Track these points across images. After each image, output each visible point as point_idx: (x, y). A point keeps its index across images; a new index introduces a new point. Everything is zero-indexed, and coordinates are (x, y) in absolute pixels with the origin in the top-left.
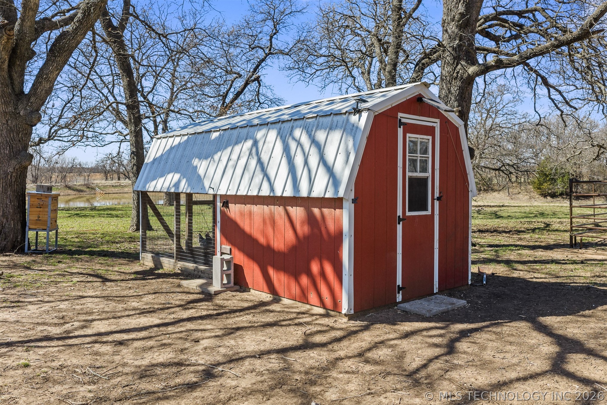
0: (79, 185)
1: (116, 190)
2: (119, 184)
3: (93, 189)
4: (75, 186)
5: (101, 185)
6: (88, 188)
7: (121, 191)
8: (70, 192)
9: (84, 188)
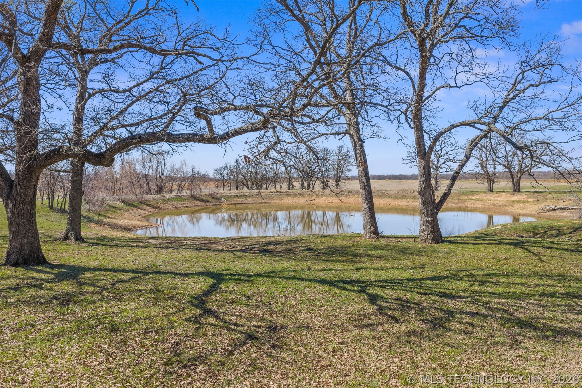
0: (204, 196)
1: (240, 200)
2: (242, 194)
3: (218, 199)
4: (200, 196)
5: (225, 195)
6: (213, 198)
7: (245, 202)
8: (197, 203)
9: (209, 199)
